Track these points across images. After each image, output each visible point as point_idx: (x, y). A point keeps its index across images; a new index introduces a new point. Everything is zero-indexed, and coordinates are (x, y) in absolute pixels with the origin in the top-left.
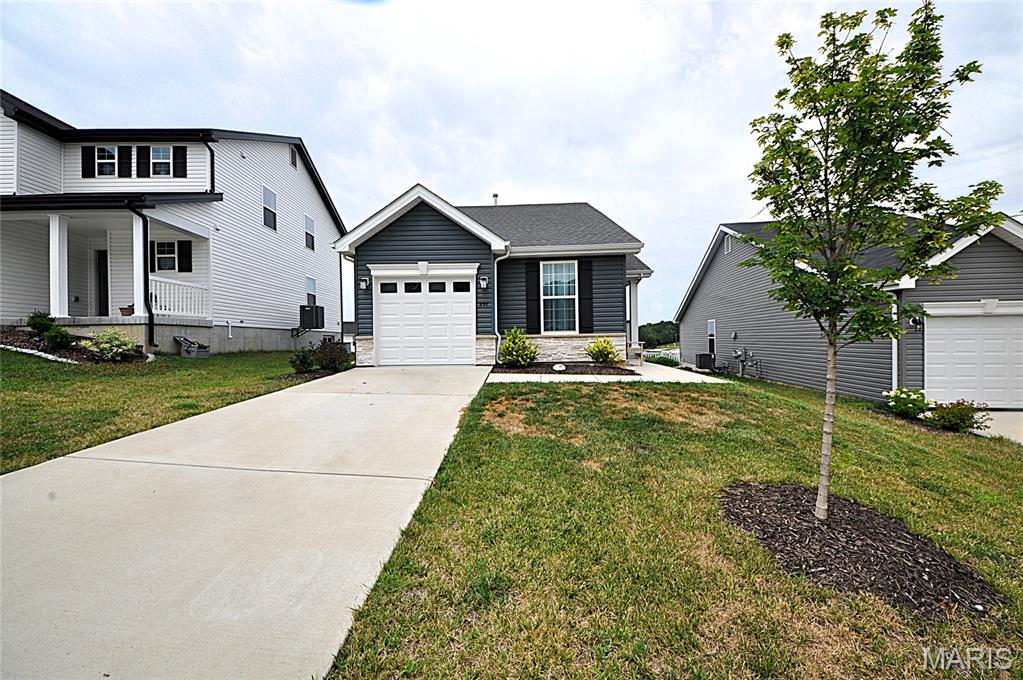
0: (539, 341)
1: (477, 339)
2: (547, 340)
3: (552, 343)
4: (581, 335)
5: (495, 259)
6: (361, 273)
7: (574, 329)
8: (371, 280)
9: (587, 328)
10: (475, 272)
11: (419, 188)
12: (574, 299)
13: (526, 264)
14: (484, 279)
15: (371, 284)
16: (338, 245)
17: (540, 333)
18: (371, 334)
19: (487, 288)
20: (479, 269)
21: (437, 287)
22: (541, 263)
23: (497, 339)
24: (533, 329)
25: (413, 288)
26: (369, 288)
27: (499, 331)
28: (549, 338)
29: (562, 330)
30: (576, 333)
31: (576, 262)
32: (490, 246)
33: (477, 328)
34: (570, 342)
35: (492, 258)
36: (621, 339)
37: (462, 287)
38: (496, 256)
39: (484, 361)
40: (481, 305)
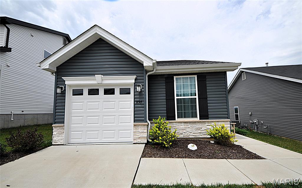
0: (175, 125)
1: (135, 125)
2: (179, 124)
3: (183, 126)
4: (201, 120)
5: (146, 74)
6: (59, 83)
7: (196, 117)
8: (65, 87)
9: (204, 116)
10: (134, 81)
11: (96, 28)
12: (196, 98)
13: (165, 78)
14: (139, 86)
15: (65, 90)
16: (42, 65)
17: (175, 120)
18: (63, 122)
19: (141, 91)
20: (136, 80)
21: (109, 92)
22: (175, 77)
23: (148, 126)
24: (171, 117)
25: (93, 92)
26: (63, 93)
27: (149, 120)
28: (181, 122)
29: (189, 117)
30: (198, 119)
31: (196, 76)
32: (143, 65)
33: (134, 118)
34: (194, 125)
35: (145, 73)
36: (227, 123)
37: (125, 91)
38: (147, 72)
39: (139, 141)
40: (138, 102)
